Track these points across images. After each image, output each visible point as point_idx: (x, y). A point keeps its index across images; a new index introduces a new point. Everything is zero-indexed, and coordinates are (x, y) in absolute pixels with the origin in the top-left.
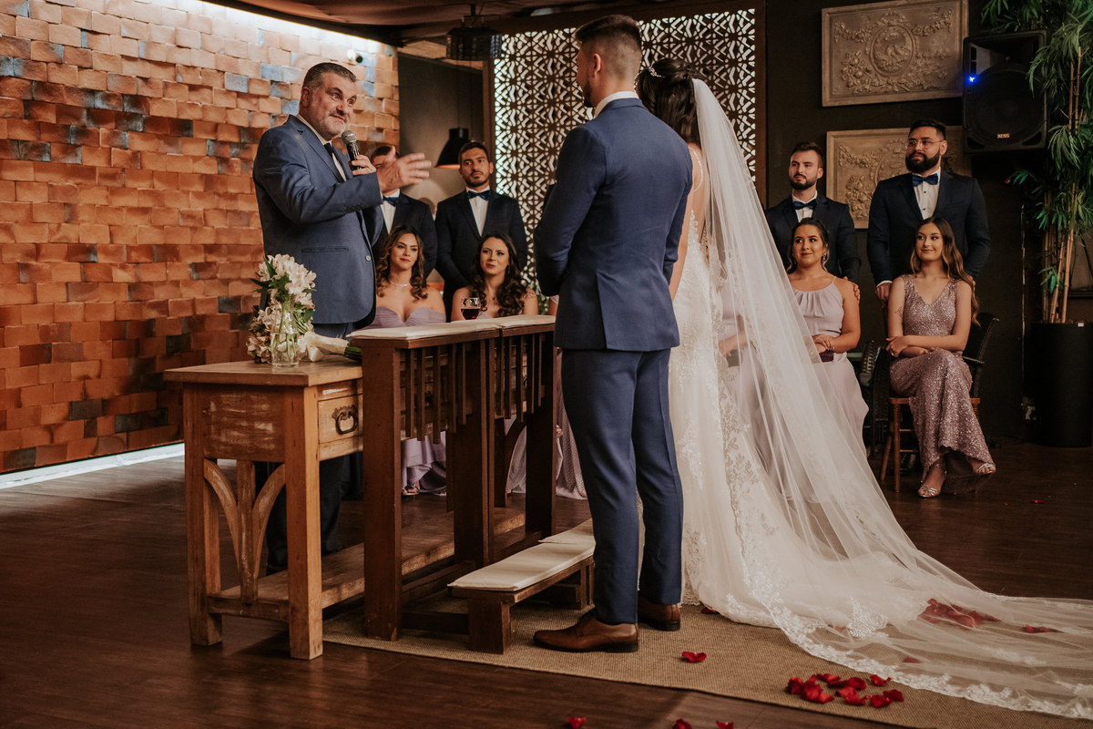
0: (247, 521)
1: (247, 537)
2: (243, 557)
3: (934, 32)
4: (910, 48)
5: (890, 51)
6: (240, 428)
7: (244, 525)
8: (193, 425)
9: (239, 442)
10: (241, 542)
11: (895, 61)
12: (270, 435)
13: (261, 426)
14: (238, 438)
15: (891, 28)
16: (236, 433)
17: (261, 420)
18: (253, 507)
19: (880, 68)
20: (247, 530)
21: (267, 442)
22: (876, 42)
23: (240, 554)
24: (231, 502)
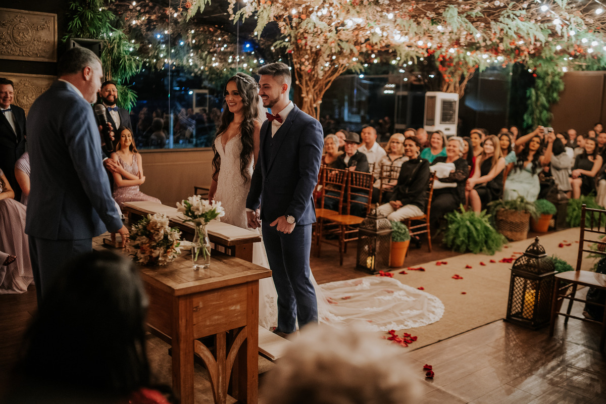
0: (222, 369)
1: (223, 378)
2: (220, 391)
3: (42, 29)
4: (31, 35)
5: (21, 35)
6: (219, 314)
7: (221, 371)
8: (187, 321)
9: (219, 322)
10: (218, 382)
11: (24, 40)
12: (239, 311)
13: (233, 308)
14: (218, 320)
15: (21, 24)
16: (216, 317)
17: (233, 304)
18: (226, 359)
19: (16, 42)
20: (223, 374)
21: (237, 316)
22: (13, 29)
23: (218, 390)
24: (212, 361)
